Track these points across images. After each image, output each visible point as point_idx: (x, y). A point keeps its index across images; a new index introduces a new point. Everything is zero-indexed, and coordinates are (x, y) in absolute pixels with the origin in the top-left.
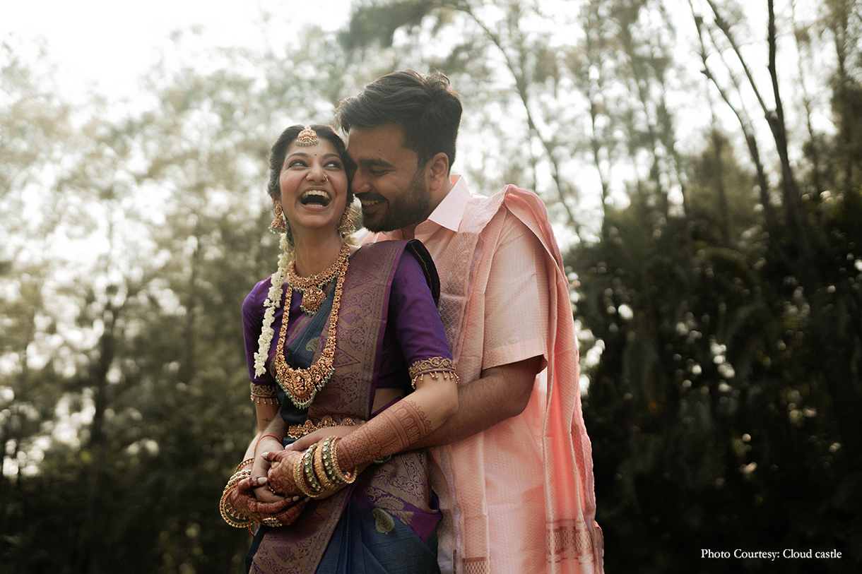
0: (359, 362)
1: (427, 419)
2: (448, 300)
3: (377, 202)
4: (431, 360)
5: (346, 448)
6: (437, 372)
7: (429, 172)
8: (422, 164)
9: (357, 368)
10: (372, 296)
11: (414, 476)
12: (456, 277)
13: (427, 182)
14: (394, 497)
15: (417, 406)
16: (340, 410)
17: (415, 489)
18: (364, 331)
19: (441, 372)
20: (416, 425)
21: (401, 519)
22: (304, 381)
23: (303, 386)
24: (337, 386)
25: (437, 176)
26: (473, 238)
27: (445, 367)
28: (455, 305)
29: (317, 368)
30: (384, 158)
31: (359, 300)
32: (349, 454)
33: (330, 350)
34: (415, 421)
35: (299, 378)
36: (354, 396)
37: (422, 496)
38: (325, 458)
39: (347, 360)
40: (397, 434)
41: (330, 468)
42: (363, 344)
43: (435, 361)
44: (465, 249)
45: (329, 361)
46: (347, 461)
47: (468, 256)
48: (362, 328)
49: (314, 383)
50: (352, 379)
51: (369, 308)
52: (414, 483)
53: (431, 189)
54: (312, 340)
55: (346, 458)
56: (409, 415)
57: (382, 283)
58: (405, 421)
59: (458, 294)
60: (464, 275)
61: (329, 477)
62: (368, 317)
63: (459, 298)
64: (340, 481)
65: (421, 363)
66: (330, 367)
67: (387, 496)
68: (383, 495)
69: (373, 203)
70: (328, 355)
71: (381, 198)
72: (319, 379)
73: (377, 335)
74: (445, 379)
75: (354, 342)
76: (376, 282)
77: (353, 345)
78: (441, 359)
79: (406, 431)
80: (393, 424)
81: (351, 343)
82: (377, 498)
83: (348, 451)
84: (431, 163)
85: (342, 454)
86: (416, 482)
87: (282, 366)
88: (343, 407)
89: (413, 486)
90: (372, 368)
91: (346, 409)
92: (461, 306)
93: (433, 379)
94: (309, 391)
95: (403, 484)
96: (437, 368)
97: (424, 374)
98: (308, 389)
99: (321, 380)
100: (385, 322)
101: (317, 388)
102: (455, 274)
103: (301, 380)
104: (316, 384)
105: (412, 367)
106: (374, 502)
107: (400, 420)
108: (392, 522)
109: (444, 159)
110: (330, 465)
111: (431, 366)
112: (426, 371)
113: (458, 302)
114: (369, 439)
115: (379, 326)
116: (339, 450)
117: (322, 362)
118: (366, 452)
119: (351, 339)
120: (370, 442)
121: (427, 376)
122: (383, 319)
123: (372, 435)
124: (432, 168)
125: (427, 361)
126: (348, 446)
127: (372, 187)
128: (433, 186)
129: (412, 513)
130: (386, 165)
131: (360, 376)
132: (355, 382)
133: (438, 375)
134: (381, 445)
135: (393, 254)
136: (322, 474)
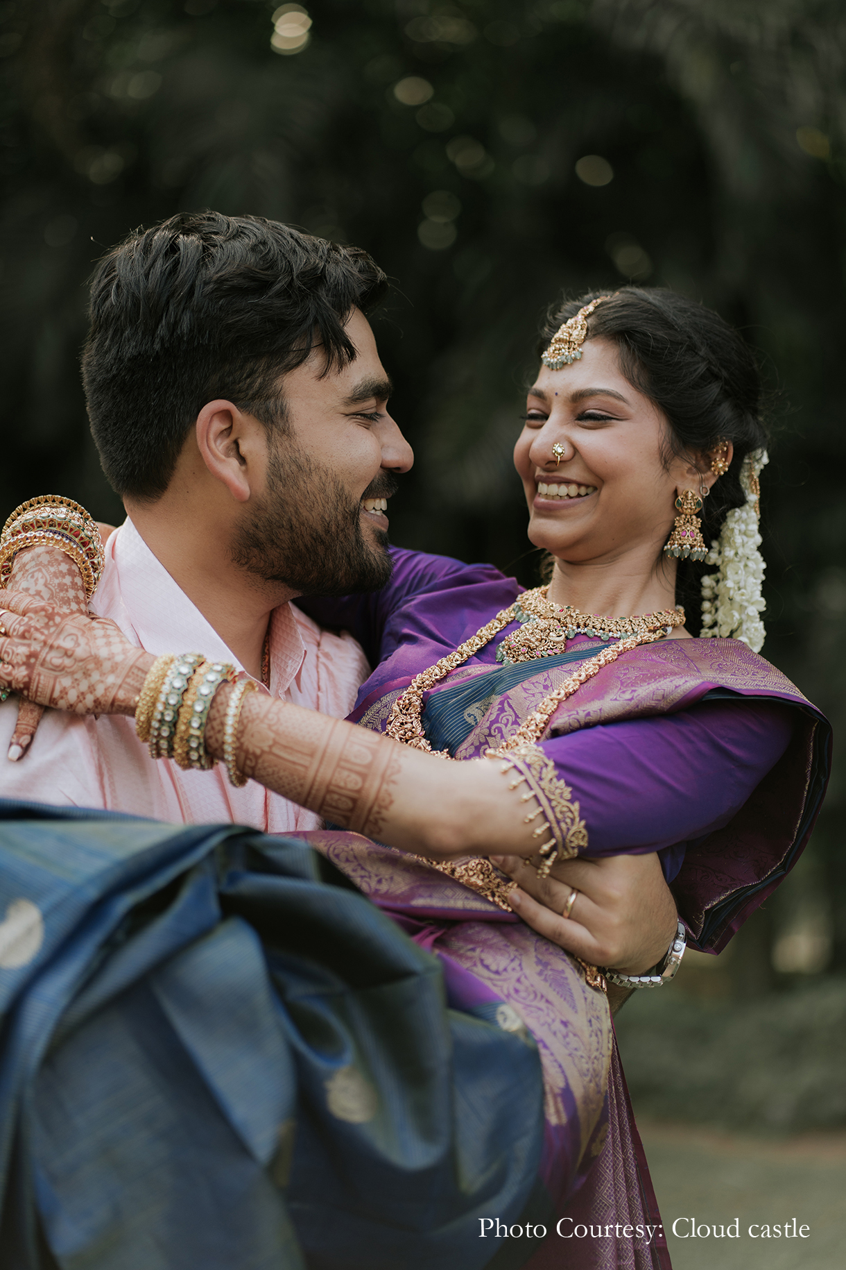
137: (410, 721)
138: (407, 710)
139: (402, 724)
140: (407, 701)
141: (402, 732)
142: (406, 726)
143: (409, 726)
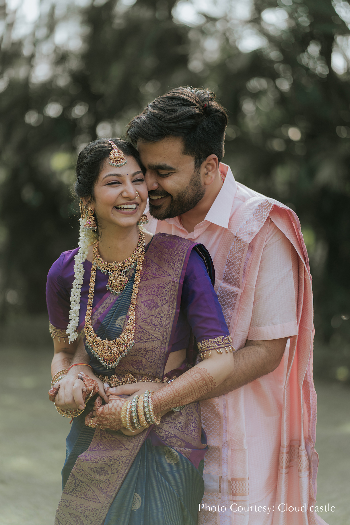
0: (158, 339)
1: (214, 381)
2: (225, 288)
3: (163, 196)
4: (216, 339)
5: (159, 399)
6: (221, 348)
7: (203, 170)
8: (198, 164)
9: (157, 344)
10: (168, 290)
11: (193, 423)
12: (231, 273)
13: (202, 179)
14: (179, 438)
15: (208, 372)
16: (142, 372)
17: (193, 433)
18: (162, 317)
19: (224, 347)
20: (207, 385)
21: (183, 455)
22: (111, 348)
23: (111, 353)
24: (141, 355)
25: (210, 173)
26: (245, 246)
27: (226, 344)
28: (231, 293)
29: (121, 341)
30: (169, 164)
31: (156, 291)
32: (160, 403)
33: (131, 327)
34: (206, 382)
35: (107, 347)
36: (153, 363)
37: (198, 437)
38: (145, 405)
39: (149, 337)
40: (193, 390)
41: (148, 412)
42: (162, 326)
43: (219, 339)
44: (237, 253)
45: (130, 336)
46: (158, 408)
47: (241, 259)
48: (160, 314)
49: (119, 351)
50: (153, 351)
51: (165, 299)
52: (192, 428)
53: (205, 184)
54: (120, 318)
55: (157, 406)
56: (202, 378)
57: (175, 280)
58: (199, 382)
59: (234, 285)
60: (239, 273)
61: (146, 418)
62: (165, 306)
63: (234, 289)
64: (153, 422)
65: (209, 341)
66: (131, 340)
67: (174, 437)
68: (171, 437)
69: (160, 197)
70: (129, 331)
71: (166, 194)
72: (123, 349)
73: (172, 320)
74: (227, 352)
75: (154, 325)
76: (169, 278)
77: (154, 327)
78: (223, 338)
79: (199, 389)
80: (191, 384)
81: (152, 325)
82: (167, 438)
83: (160, 401)
84: (205, 163)
85: (155, 403)
86: (194, 427)
87: (91, 335)
88: (144, 370)
89: (192, 430)
90: (167, 343)
91: (146, 371)
92: (236, 295)
93: (218, 353)
94: (115, 357)
95: (186, 429)
96: (221, 345)
97: (211, 349)
98: (114, 355)
99: (125, 349)
100: (179, 311)
101: (121, 356)
102: (230, 270)
103: (108, 348)
104: (121, 353)
105: (202, 343)
106: (164, 441)
107: (196, 381)
108: (178, 457)
109: (215, 159)
110: (149, 411)
111: (217, 344)
112: (213, 348)
113: (234, 292)
114: (174, 394)
115: (174, 314)
116: (154, 401)
117: (125, 336)
118: (171, 402)
119: (152, 322)
120: (175, 395)
121: (214, 351)
122: (177, 309)
123: (176, 391)
124: (205, 167)
125: (213, 340)
126: (160, 398)
127: (159, 185)
128: (207, 182)
129: (190, 450)
130: (171, 169)
131: (159, 350)
132: (155, 354)
133: (222, 350)
134: (181, 398)
135: (182, 255)
136: (142, 418)
137: (92, 334)
138: (89, 331)
139: (90, 335)
140: (88, 328)
141: (91, 338)
142: (91, 336)
143: (92, 336)
